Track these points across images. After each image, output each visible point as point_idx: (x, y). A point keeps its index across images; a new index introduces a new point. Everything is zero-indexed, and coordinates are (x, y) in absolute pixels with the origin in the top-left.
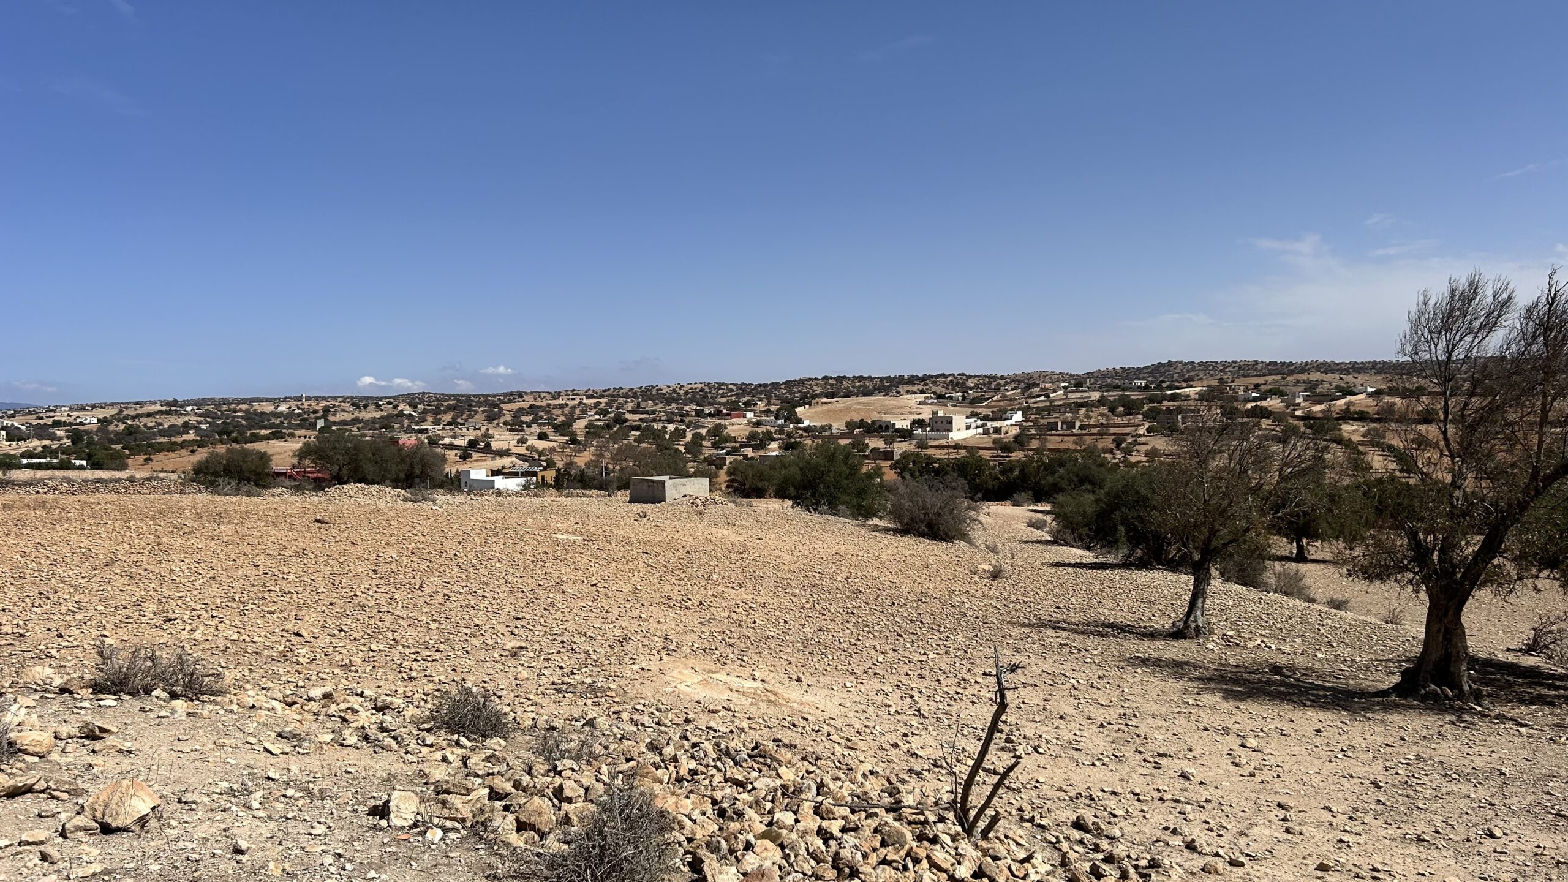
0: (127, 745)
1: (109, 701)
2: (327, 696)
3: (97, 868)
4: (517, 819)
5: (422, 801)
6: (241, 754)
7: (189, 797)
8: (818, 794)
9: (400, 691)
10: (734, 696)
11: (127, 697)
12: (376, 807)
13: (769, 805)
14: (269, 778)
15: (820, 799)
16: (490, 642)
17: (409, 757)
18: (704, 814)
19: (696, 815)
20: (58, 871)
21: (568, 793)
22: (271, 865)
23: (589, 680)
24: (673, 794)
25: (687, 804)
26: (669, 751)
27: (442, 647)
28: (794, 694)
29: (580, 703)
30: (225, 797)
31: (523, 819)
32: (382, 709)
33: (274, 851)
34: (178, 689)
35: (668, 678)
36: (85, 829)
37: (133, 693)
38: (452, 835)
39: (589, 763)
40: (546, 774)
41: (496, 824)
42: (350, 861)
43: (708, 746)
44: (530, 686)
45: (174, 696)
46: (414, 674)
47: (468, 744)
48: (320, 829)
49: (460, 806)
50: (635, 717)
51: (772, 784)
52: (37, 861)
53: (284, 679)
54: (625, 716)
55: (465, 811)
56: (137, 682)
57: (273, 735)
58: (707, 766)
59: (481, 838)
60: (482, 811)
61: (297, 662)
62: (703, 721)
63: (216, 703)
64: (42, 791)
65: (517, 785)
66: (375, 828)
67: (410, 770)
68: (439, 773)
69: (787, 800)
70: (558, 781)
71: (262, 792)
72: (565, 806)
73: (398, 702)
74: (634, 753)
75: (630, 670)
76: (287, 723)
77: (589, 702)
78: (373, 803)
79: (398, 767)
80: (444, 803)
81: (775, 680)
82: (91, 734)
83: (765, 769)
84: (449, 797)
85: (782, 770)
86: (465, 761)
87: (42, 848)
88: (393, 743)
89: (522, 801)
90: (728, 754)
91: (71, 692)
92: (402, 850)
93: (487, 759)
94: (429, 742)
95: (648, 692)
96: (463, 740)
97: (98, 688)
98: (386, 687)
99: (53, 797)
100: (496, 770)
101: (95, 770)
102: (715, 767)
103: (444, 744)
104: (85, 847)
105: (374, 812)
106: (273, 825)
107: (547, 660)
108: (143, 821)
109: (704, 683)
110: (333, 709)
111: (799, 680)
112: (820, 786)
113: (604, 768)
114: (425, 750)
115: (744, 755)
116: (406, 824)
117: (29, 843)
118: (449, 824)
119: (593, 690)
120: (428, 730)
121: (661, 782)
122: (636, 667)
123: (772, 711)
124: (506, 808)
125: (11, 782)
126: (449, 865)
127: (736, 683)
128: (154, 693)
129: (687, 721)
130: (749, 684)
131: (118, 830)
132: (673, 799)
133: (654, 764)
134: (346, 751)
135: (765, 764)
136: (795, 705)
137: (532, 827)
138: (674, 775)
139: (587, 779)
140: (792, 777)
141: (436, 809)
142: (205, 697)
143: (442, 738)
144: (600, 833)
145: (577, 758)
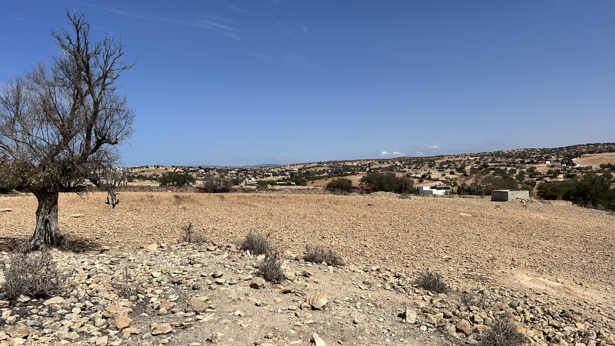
0: (316, 280)
1: (309, 264)
2: (378, 270)
3: (311, 321)
4: (456, 327)
5: (418, 314)
6: (352, 288)
7: (337, 301)
8: (597, 338)
9: (404, 271)
10: (548, 288)
11: (315, 263)
12: (401, 314)
13: (572, 339)
14: (361, 298)
15: (599, 340)
16: (437, 255)
17: (410, 297)
18: (540, 338)
19: (536, 338)
20: (300, 320)
21: (476, 320)
22: (366, 330)
23: (479, 274)
24: (524, 327)
25: (532, 333)
26: (520, 308)
27: (418, 255)
28: (579, 290)
29: (476, 283)
30: (348, 303)
31: (459, 327)
32: (398, 277)
33: (366, 325)
34: (330, 262)
35: (515, 277)
36: (307, 307)
37: (317, 262)
38: (430, 329)
39: (483, 308)
40: (466, 310)
41: (448, 328)
42: (394, 333)
43: (539, 309)
44: (455, 274)
45: (329, 265)
46: (408, 265)
47: (432, 295)
48: (381, 319)
49: (432, 318)
50: (501, 292)
51: (573, 330)
52: (294, 316)
53: (362, 262)
54: (496, 291)
55: (435, 321)
56: (318, 258)
57: (361, 282)
58: (539, 318)
59: (442, 332)
60: (441, 322)
61: (366, 256)
62: (533, 297)
63: (342, 269)
64: (293, 293)
65: (454, 313)
66: (401, 322)
67: (411, 301)
68: (422, 304)
69: (581, 338)
70: (471, 315)
71: (360, 303)
72: (475, 325)
73: (403, 275)
74: (504, 307)
75: (497, 272)
76: (365, 278)
77: (480, 283)
78: (399, 313)
79: (406, 300)
80: (426, 316)
81: (568, 283)
82: (306, 275)
83: (569, 322)
84: (428, 314)
85: (578, 324)
86: (431, 301)
87: (295, 312)
88: (404, 290)
89: (458, 320)
90: (549, 313)
91: (298, 260)
92: (412, 332)
93: (441, 301)
94: (417, 292)
95: (507, 283)
96: (430, 293)
97: (306, 260)
98: (398, 269)
99: (297, 295)
100: (444, 306)
101: (307, 288)
102: (543, 318)
103: (423, 293)
104: (307, 313)
105: (400, 316)
106: (365, 315)
107: (460, 264)
108: (324, 307)
109: (533, 281)
110: (380, 275)
111: (581, 284)
112: (598, 334)
113: (491, 312)
114: (415, 295)
115: (557, 315)
116: (412, 323)
117: (291, 310)
118: (428, 325)
119: (481, 278)
120: (416, 287)
121: (518, 321)
122: (500, 271)
123: (568, 297)
124: (451, 322)
125: (285, 289)
126: (430, 341)
127: (549, 283)
128: (323, 263)
129: (526, 296)
130: (555, 284)
131: (316, 309)
132: (525, 329)
133: (513, 313)
134: (386, 291)
135: (568, 320)
136: (580, 296)
137: (463, 332)
138: (523, 319)
139: (484, 316)
140: (583, 328)
141: (424, 318)
142: (338, 266)
143: (421, 291)
144: (493, 339)
145: (478, 306)
